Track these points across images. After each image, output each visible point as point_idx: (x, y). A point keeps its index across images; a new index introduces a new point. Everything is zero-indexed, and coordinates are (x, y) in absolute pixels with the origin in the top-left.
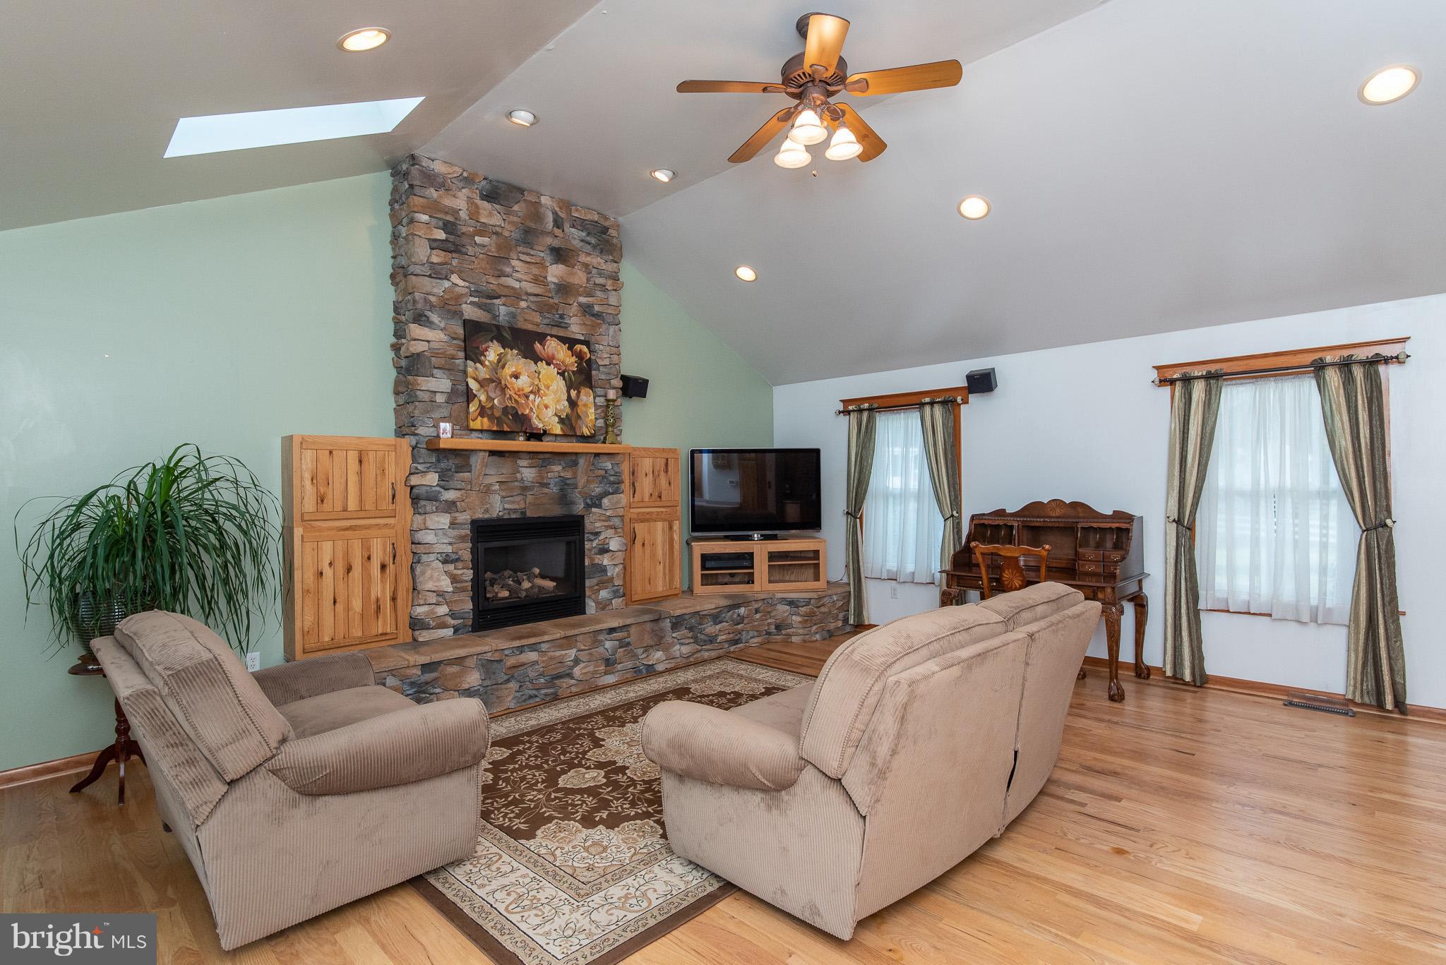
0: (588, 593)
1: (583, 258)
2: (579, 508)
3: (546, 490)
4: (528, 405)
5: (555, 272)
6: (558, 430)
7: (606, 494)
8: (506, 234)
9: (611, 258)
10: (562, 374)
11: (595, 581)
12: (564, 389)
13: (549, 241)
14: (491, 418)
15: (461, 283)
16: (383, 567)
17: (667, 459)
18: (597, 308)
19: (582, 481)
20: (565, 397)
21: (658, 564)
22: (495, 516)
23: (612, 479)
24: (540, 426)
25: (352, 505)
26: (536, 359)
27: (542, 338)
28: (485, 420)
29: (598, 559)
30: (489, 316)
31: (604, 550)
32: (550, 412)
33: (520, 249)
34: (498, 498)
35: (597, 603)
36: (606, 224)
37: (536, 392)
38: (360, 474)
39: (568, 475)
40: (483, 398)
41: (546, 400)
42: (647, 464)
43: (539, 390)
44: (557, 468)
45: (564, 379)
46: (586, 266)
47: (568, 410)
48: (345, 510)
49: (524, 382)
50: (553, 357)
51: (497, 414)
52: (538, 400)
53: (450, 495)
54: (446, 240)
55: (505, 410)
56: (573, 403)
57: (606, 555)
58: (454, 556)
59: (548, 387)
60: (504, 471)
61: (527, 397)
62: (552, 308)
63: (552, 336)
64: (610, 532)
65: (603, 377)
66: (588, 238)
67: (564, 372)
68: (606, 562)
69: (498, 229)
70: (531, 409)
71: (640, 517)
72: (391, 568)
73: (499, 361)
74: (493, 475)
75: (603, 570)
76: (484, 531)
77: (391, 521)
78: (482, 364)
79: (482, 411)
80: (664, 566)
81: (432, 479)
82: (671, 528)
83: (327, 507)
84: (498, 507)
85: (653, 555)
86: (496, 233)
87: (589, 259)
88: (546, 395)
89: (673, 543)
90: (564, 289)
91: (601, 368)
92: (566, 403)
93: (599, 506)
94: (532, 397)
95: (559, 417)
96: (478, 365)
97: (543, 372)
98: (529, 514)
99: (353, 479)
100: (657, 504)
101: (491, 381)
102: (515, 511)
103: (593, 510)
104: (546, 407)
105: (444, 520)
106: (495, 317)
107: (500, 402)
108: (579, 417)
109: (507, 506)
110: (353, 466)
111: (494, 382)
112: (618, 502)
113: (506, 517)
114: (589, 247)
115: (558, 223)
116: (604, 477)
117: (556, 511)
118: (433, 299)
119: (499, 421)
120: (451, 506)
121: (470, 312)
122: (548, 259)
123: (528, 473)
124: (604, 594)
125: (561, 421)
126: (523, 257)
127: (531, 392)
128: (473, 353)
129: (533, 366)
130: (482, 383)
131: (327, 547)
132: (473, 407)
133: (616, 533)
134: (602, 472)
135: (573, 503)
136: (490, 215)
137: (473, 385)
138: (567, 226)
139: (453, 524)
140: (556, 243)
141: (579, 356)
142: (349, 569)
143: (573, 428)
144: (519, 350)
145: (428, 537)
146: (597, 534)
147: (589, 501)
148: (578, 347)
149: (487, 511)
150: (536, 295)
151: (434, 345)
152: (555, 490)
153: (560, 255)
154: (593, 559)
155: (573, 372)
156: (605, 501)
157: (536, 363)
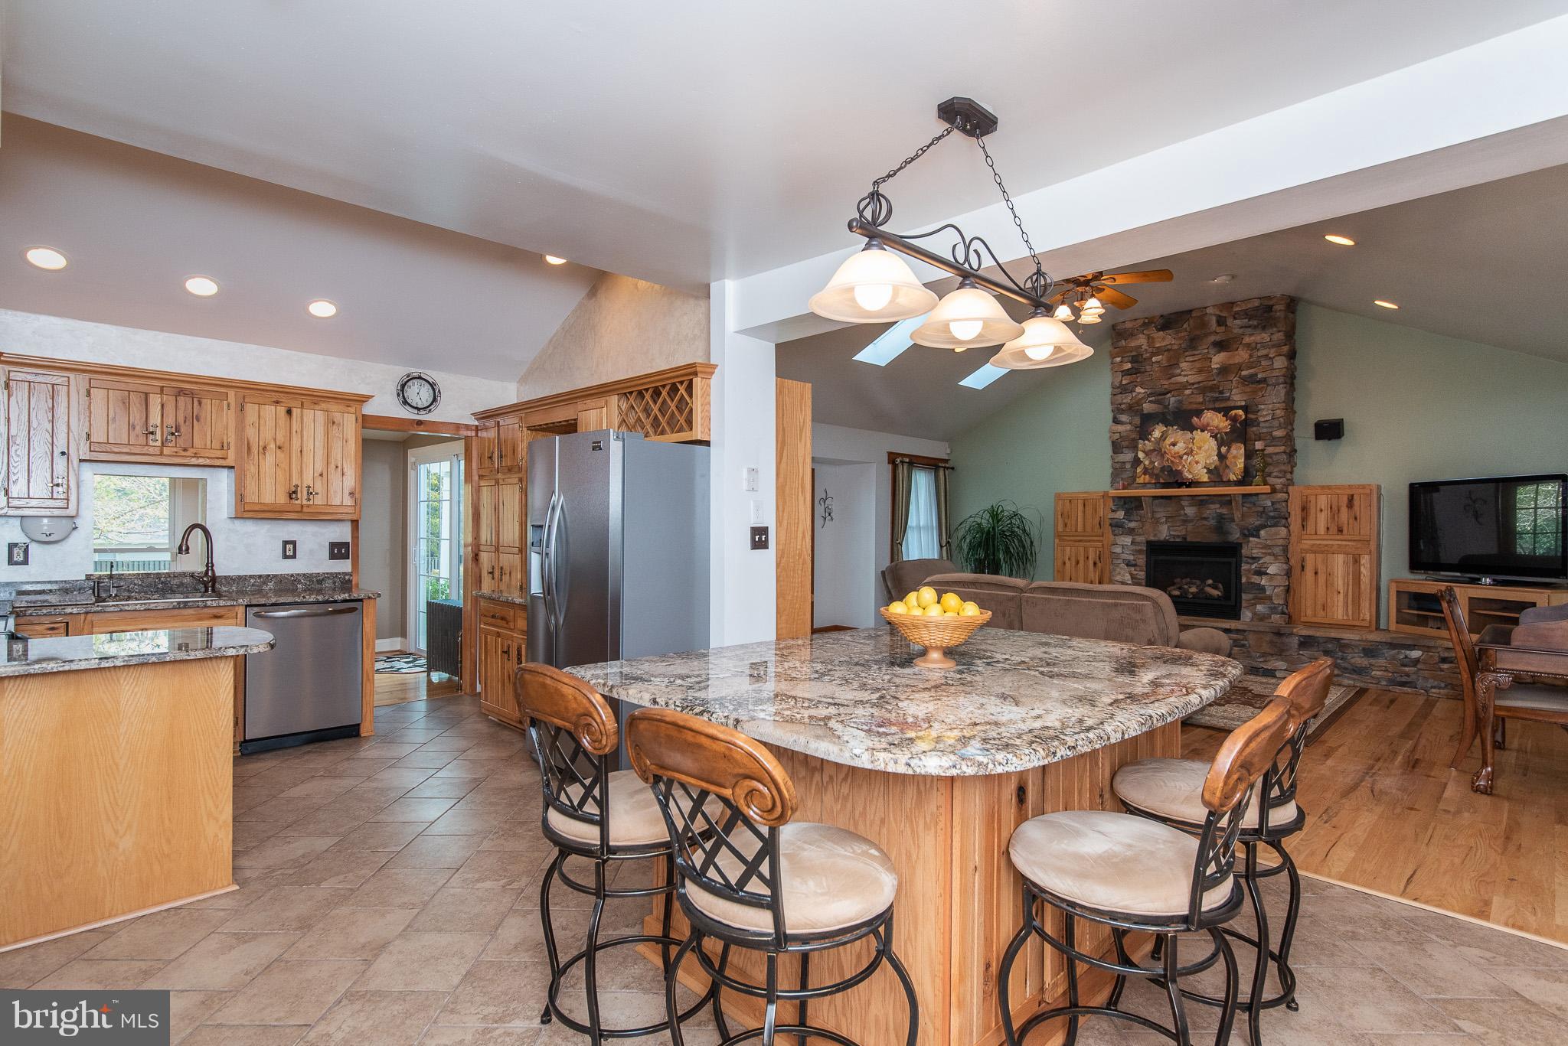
0: (1244, 604)
1: (1247, 340)
2: (1235, 536)
3: (1205, 523)
4: (1181, 463)
5: (1218, 360)
6: (1205, 478)
7: (1263, 527)
8: (1176, 347)
9: (1275, 329)
10: (1215, 437)
11: (1251, 596)
12: (1215, 448)
13: (1212, 338)
14: (1151, 475)
15: (1142, 391)
16: (1095, 564)
17: (1352, 495)
18: (1259, 376)
19: (1237, 515)
20: (1216, 453)
21: (1335, 594)
22: (1162, 538)
23: (1272, 514)
24: (1190, 477)
25: (1080, 528)
26: (1192, 428)
27: (1199, 413)
28: (1147, 476)
29: (1255, 579)
30: (1161, 406)
31: (1260, 573)
32: (1200, 466)
33: (1187, 354)
34: (1165, 527)
35: (1255, 614)
36: (1271, 303)
37: (1190, 452)
38: (1084, 512)
39: (1224, 511)
40: (1147, 463)
41: (1197, 458)
42: (1323, 501)
43: (1192, 451)
44: (1212, 506)
45: (1216, 440)
46: (1248, 345)
47: (1218, 463)
48: (1076, 531)
49: (1180, 447)
50: (1208, 425)
51: (1156, 472)
52: (1190, 458)
53: (1132, 525)
54: (1132, 368)
55: (1163, 469)
56: (1221, 457)
57: (1263, 577)
58: (1134, 562)
59: (1200, 448)
60: (1170, 509)
61: (1181, 457)
62: (1212, 389)
63: (1208, 409)
64: (1268, 559)
65: (1265, 430)
66: (1251, 323)
67: (1217, 434)
68: (1263, 582)
69: (1169, 347)
70: (1184, 466)
71: (1314, 548)
72: (1099, 564)
73: (1162, 436)
74: (1161, 513)
75: (1262, 589)
76: (1155, 549)
77: (1101, 538)
78: (1149, 440)
79: (1146, 471)
80: (1346, 595)
81: (1121, 514)
82: (1356, 561)
83: (1068, 529)
84: (1164, 533)
85: (1328, 584)
86: (1168, 350)
87: (1253, 338)
88: (1197, 454)
89: (1360, 576)
90: (1224, 370)
91: (1262, 425)
92: (1216, 458)
93: (1258, 536)
94: (1185, 457)
95: (1208, 469)
96: (1146, 442)
97: (1197, 437)
98: (1189, 539)
99: (1080, 514)
100: (1339, 537)
101: (1154, 450)
102: (1178, 536)
103: (1251, 539)
104: (1197, 463)
105: (1127, 540)
106: (1166, 407)
107: (1159, 464)
108: (1227, 467)
109: (1172, 533)
110: (1081, 507)
111: (1159, 451)
112: (1277, 533)
113: (1172, 540)
114: (1250, 329)
115: (1221, 321)
116: (1263, 512)
117: (1213, 538)
118: (1123, 406)
119: (1157, 476)
120: (1131, 532)
121: (1148, 408)
122: (1212, 351)
123: (1190, 511)
124: (1259, 608)
125: (1209, 471)
126: (1187, 359)
127: (1185, 454)
128: (1144, 434)
129: (1189, 435)
130: (1147, 453)
131: (1068, 549)
132: (1139, 470)
133: (1276, 560)
134: (1261, 509)
135: (1228, 533)
136: (1164, 339)
137: (1141, 455)
138: (1229, 322)
139: (1133, 543)
140: (1218, 338)
141: (1234, 419)
142: (1078, 563)
143: (1220, 476)
144: (1179, 426)
145: (1118, 550)
146: (1255, 559)
147: (1246, 532)
148: (1233, 412)
149: (1155, 535)
150: (1199, 383)
151: (1125, 434)
152: (1213, 522)
153: (1221, 346)
154: (1250, 578)
155: (1226, 433)
156: (1262, 532)
157: (1191, 433)
